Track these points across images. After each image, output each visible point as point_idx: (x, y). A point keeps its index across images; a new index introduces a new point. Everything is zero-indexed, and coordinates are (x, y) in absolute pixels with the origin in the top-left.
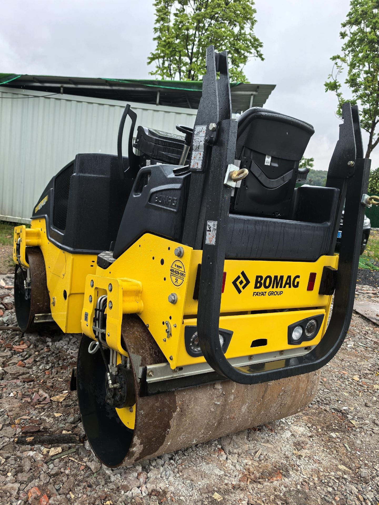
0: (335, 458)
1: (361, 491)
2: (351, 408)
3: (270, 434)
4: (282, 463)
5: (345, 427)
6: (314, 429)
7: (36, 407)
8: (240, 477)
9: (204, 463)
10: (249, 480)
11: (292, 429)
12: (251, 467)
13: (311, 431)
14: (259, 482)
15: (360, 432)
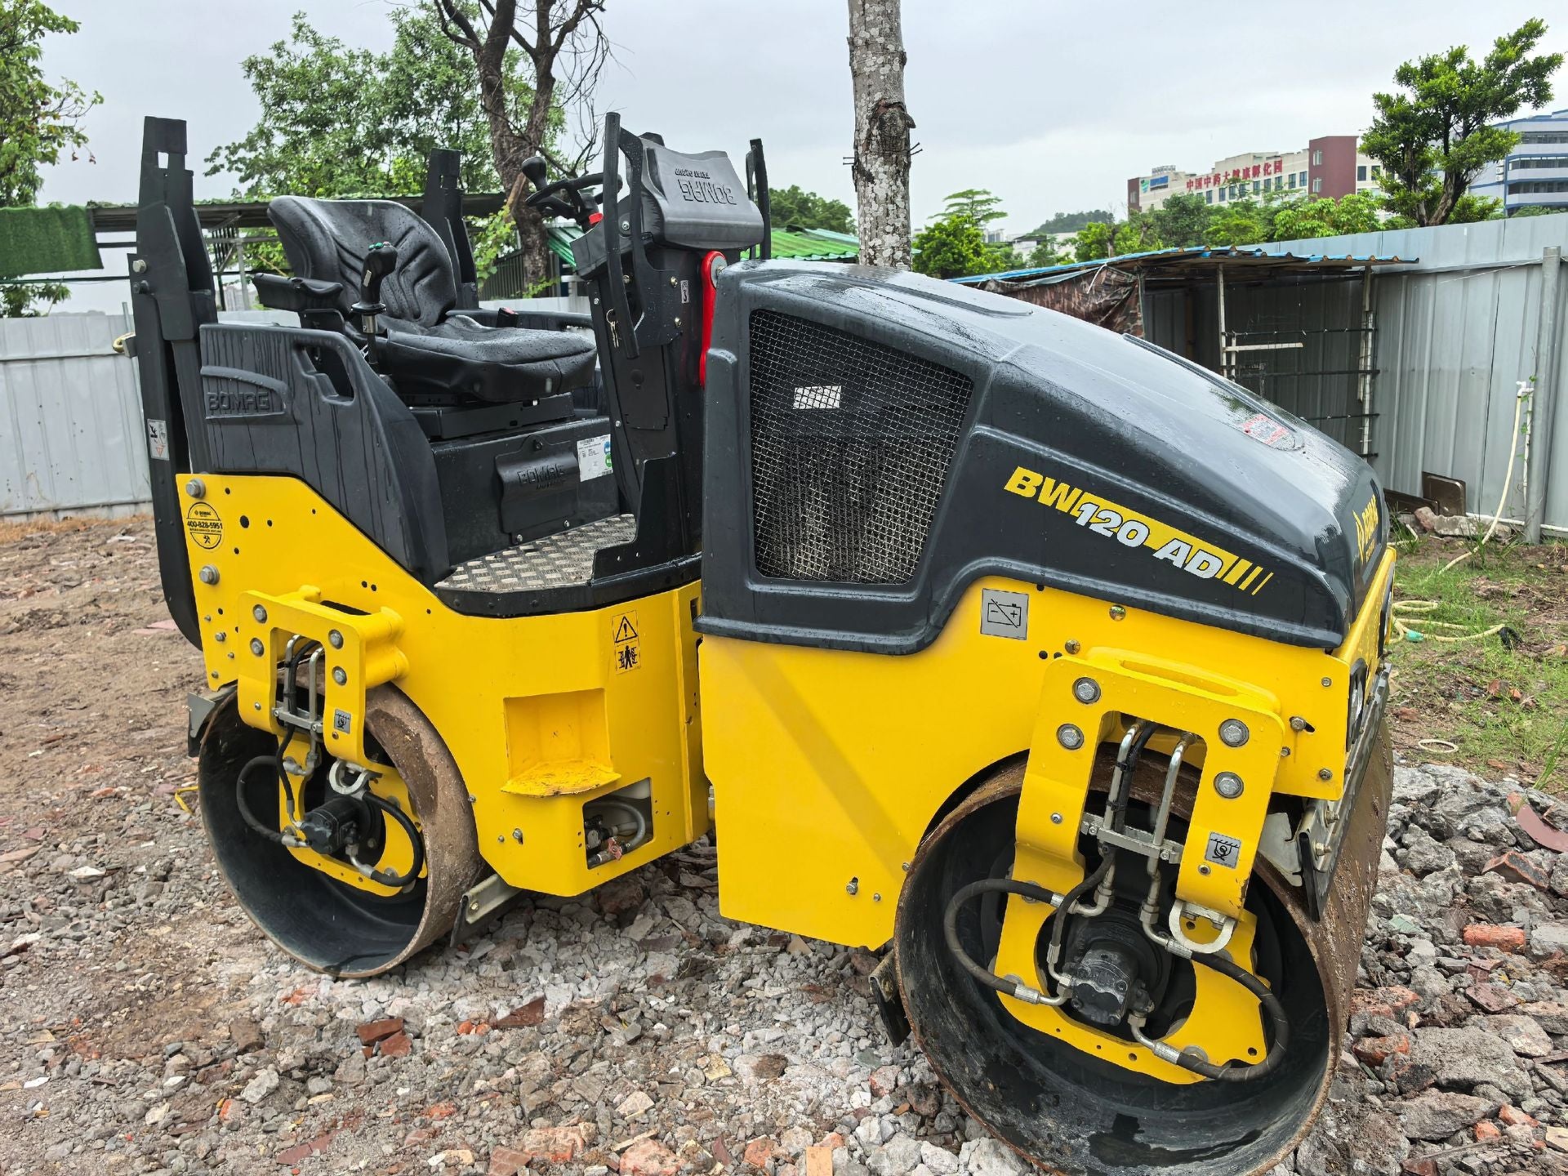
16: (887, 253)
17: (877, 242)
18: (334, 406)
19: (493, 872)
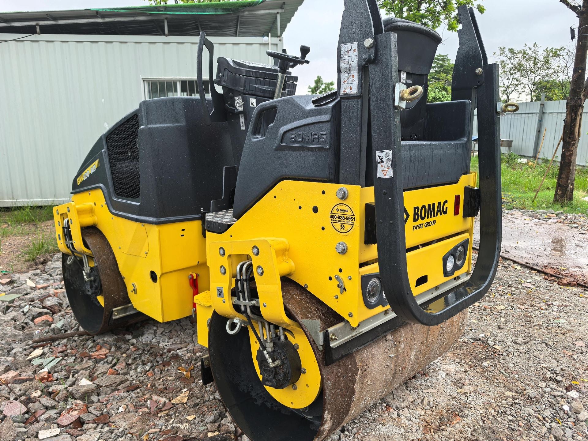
0: (498, 386)
1: (537, 411)
2: (487, 334)
3: (425, 379)
4: (453, 405)
5: (492, 354)
6: (464, 363)
7: (159, 415)
8: (421, 429)
9: (381, 426)
10: (432, 430)
11: (443, 369)
12: (426, 418)
13: (462, 366)
14: (443, 430)
15: (508, 355)
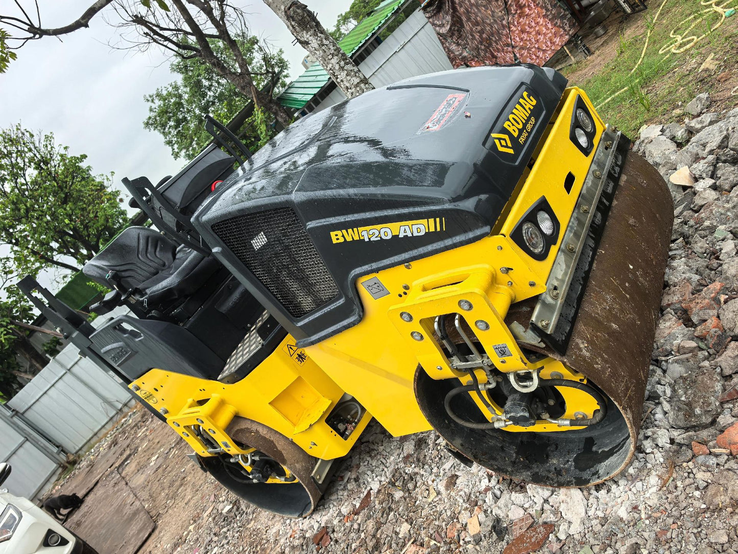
16: (337, 67)
17: (330, 66)
18: (140, 340)
19: (319, 459)
